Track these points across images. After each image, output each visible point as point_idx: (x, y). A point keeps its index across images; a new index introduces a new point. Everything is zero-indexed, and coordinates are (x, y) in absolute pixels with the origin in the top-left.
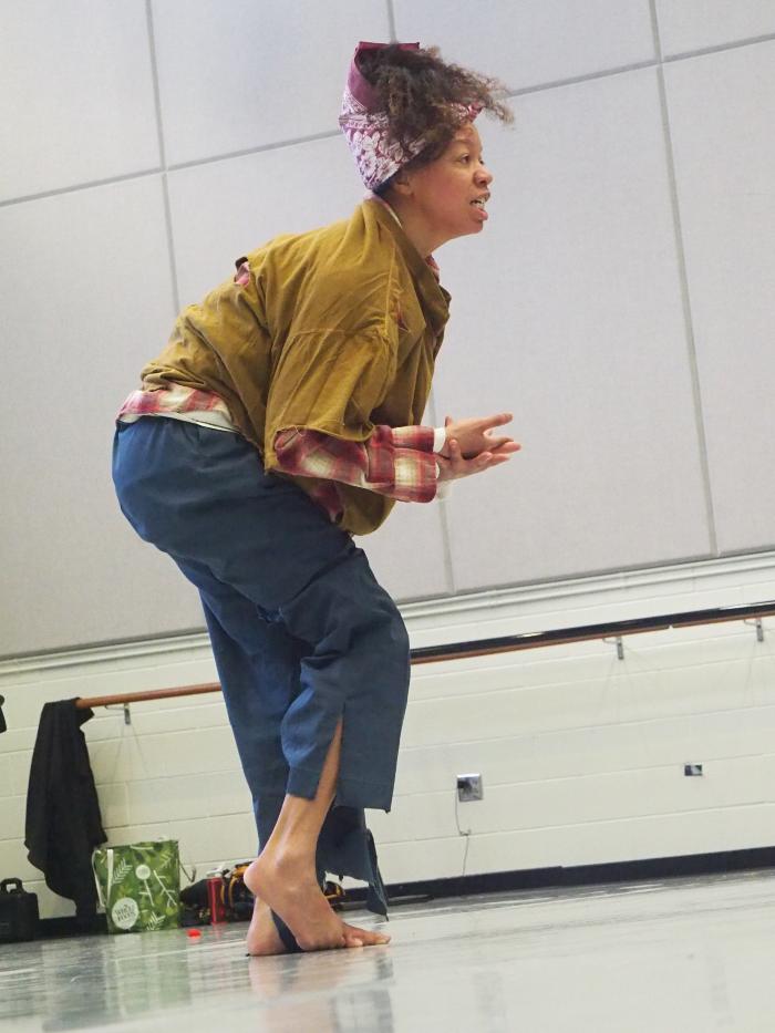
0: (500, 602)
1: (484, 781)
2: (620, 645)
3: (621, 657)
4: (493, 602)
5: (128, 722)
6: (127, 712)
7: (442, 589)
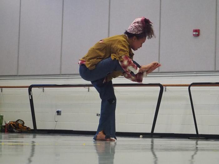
0: (69, 77)
1: (62, 112)
2: (89, 89)
3: (89, 91)
4: (68, 77)
5: (2, 92)
6: (2, 90)
7: (59, 73)
